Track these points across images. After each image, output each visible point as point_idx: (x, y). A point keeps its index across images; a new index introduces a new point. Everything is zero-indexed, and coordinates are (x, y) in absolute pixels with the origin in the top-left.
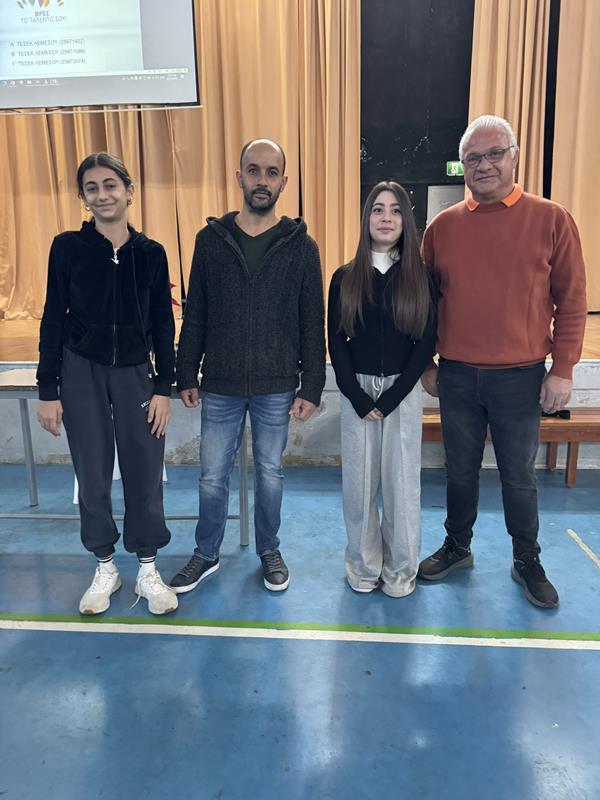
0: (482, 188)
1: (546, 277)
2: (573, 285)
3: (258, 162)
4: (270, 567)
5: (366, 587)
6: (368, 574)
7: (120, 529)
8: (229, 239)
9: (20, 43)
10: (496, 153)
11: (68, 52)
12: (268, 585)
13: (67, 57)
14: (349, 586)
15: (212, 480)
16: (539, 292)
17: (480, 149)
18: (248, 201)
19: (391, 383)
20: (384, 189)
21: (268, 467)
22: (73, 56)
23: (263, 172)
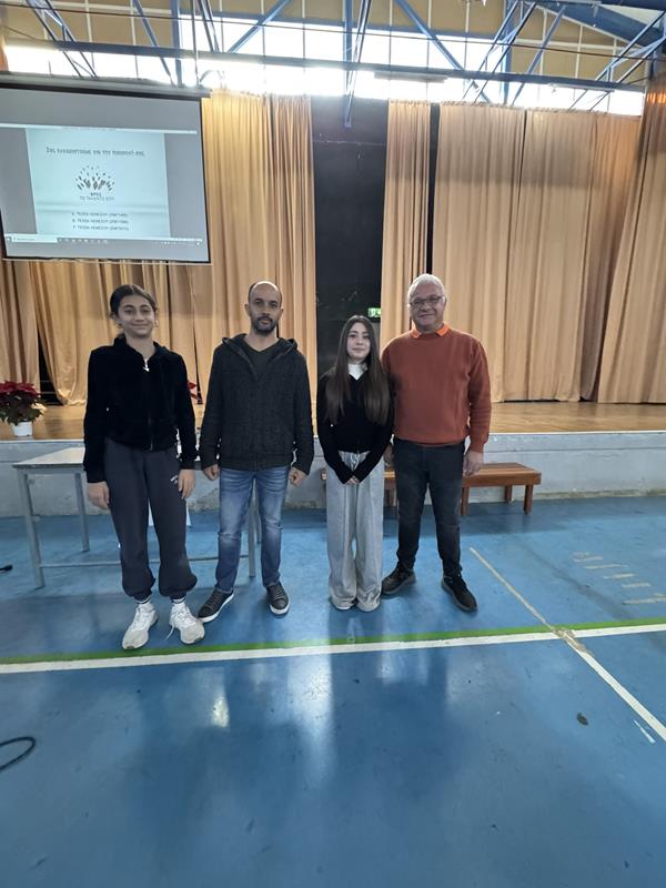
0: (423, 322)
1: (465, 384)
2: (483, 389)
3: (263, 297)
4: (274, 596)
5: (346, 606)
6: (347, 596)
7: (156, 575)
8: (241, 352)
9: (79, 213)
10: (434, 299)
11: (115, 222)
12: (273, 610)
13: (114, 225)
14: (333, 605)
15: (228, 535)
16: (462, 394)
17: (424, 296)
18: (255, 326)
19: (364, 458)
20: (357, 321)
21: (271, 522)
22: (119, 225)
23: (267, 304)
